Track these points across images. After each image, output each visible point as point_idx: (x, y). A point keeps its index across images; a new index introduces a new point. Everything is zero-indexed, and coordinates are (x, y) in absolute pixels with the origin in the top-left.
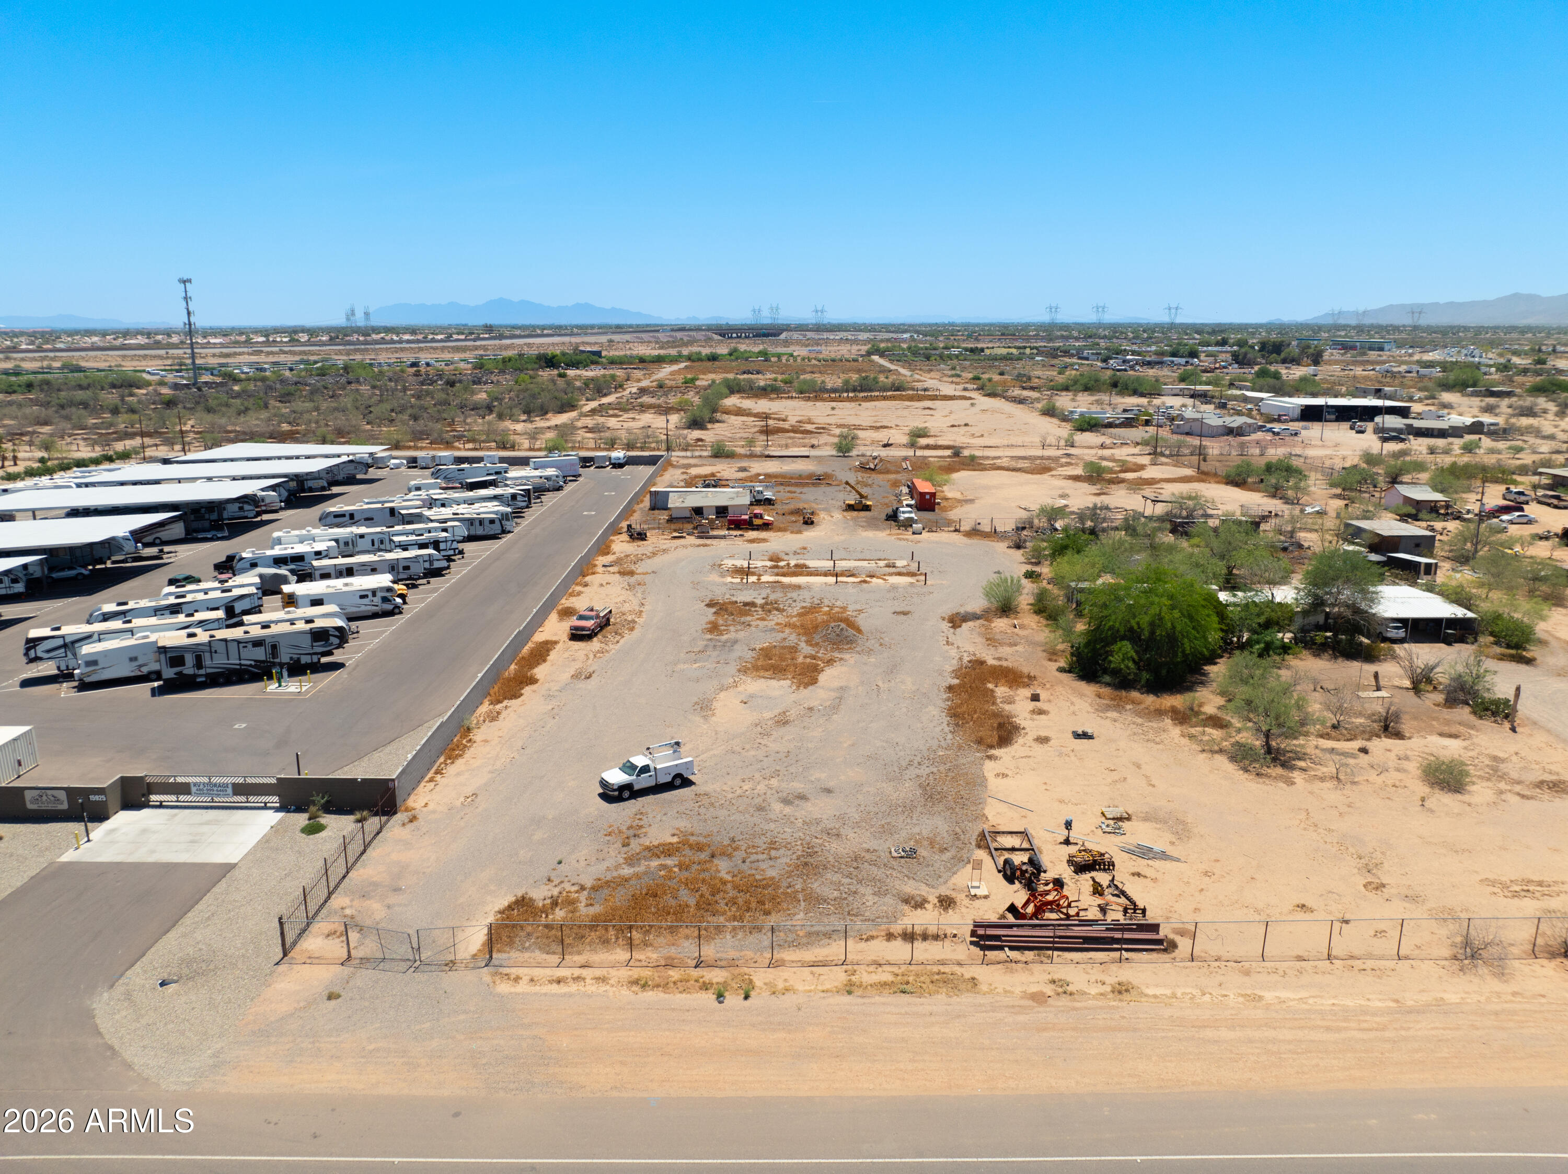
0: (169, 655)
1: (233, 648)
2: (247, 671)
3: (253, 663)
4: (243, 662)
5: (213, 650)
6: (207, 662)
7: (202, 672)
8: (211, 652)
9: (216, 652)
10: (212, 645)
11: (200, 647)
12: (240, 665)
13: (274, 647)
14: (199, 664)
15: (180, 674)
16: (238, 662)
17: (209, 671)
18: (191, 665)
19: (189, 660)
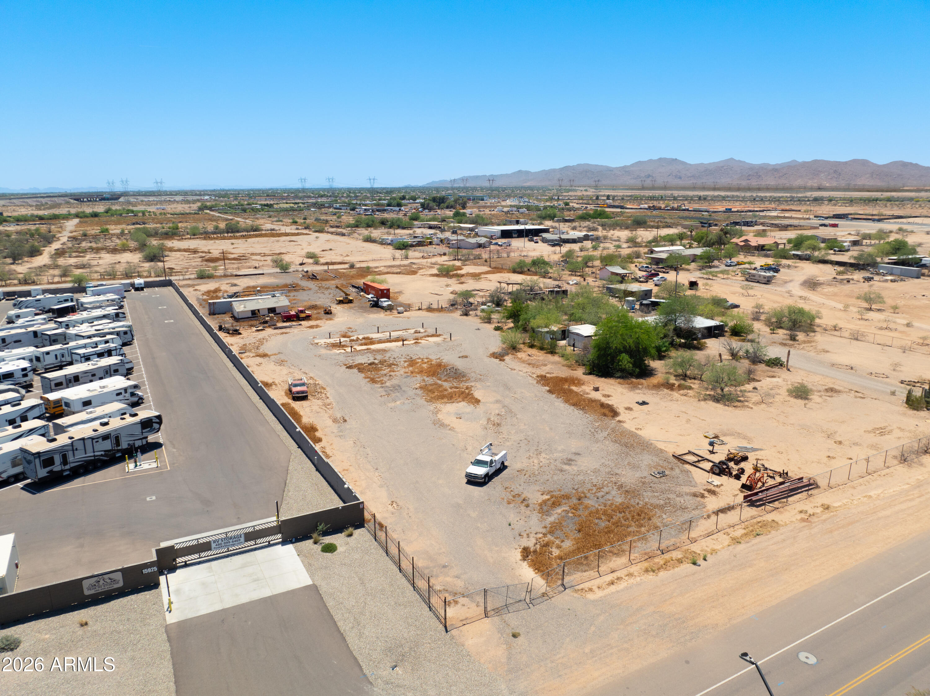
0: (42, 459)
1: (89, 443)
2: (99, 460)
3: (103, 453)
4: (96, 454)
5: (75, 449)
7: (67, 467)
8: (73, 450)
9: (76, 449)
10: (74, 444)
11: (65, 448)
12: (94, 456)
13: (117, 439)
14: (65, 461)
15: (51, 472)
16: (92, 454)
17: (73, 465)
18: (59, 463)
19: (58, 459)
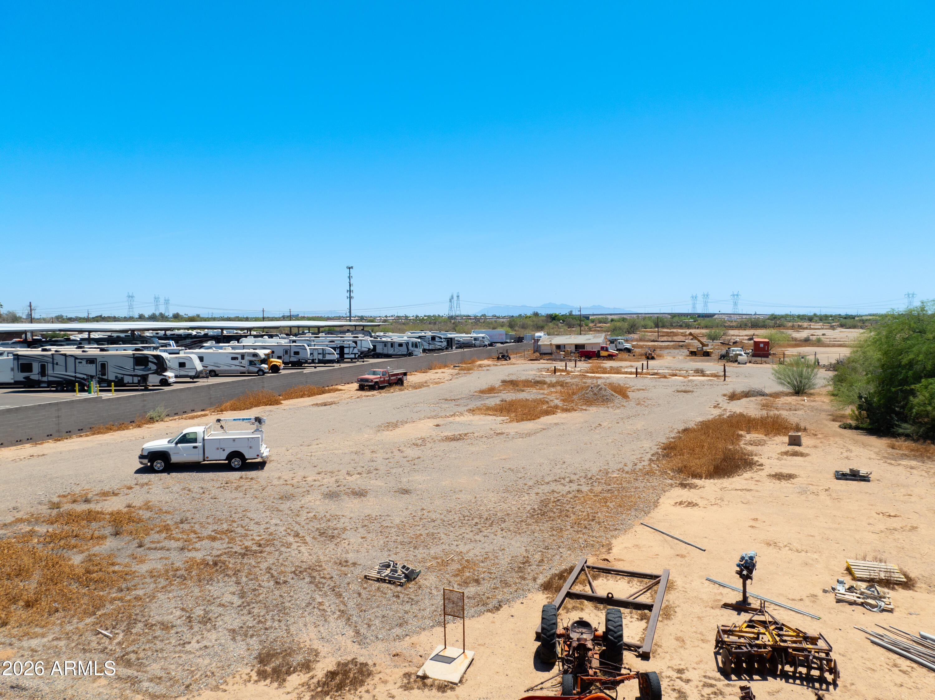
0: (20, 362)
1: (71, 361)
3: (85, 377)
4: (78, 375)
5: (55, 362)
6: (50, 372)
7: (45, 379)
8: (53, 364)
9: (57, 364)
10: (55, 357)
11: (45, 358)
12: (75, 377)
13: (103, 366)
14: (43, 371)
15: (27, 378)
16: (73, 374)
17: (51, 379)
18: (37, 372)
19: (36, 367)
